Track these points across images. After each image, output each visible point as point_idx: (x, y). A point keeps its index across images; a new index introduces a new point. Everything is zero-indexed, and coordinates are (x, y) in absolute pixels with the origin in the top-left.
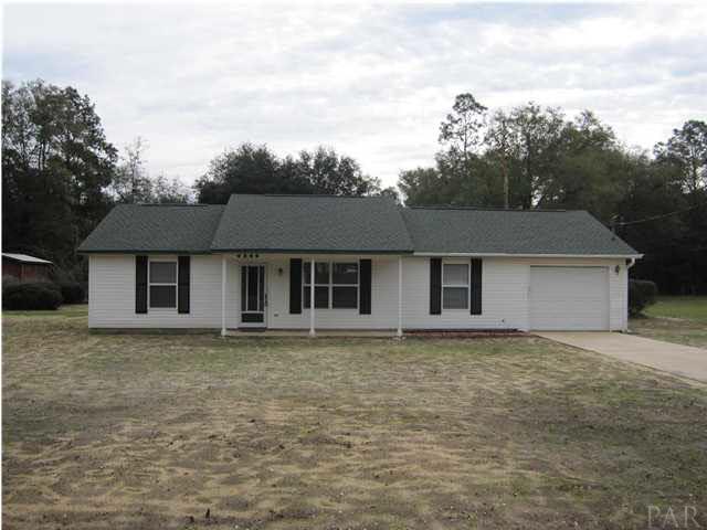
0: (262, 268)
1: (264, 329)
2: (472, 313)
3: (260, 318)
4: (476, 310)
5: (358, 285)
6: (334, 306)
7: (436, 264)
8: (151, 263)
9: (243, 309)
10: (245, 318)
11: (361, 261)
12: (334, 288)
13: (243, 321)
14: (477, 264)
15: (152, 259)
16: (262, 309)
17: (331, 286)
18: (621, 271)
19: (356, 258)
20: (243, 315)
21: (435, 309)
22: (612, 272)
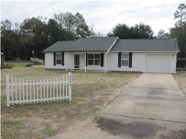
0: (79, 55)
1: (79, 70)
2: (129, 67)
3: (78, 67)
4: (130, 66)
5: (100, 60)
6: (95, 65)
7: (120, 54)
8: (57, 54)
9: (75, 65)
10: (75, 67)
11: (101, 53)
12: (95, 60)
13: (75, 68)
14: (131, 54)
15: (57, 53)
16: (79, 65)
17: (94, 59)
18: (174, 56)
19: (100, 53)
20: (75, 66)
21: (119, 66)
22: (171, 56)
